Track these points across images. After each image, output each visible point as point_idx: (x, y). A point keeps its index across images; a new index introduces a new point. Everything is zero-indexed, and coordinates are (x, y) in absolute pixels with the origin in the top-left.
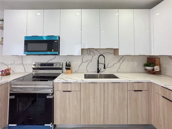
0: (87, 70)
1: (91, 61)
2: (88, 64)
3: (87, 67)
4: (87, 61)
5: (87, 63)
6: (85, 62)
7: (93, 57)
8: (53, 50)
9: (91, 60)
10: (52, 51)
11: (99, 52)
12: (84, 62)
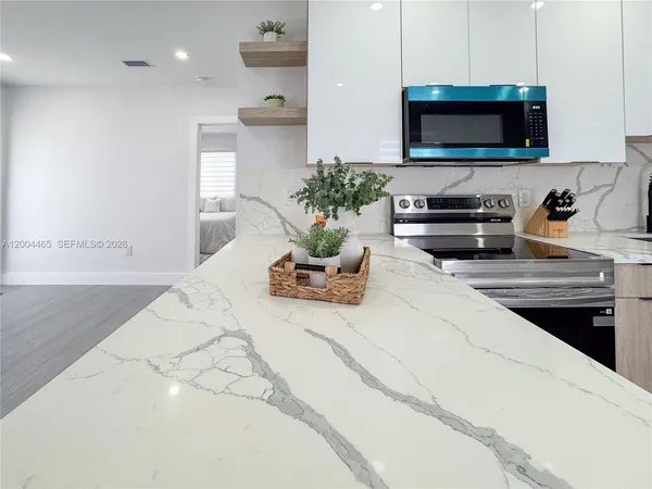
0: (596, 222)
1: (612, 190)
2: (601, 200)
3: (596, 213)
4: (596, 188)
5: (596, 196)
6: (591, 191)
7: (618, 174)
8: (527, 140)
9: (613, 185)
10: (524, 146)
11: (642, 153)
12: (585, 193)
